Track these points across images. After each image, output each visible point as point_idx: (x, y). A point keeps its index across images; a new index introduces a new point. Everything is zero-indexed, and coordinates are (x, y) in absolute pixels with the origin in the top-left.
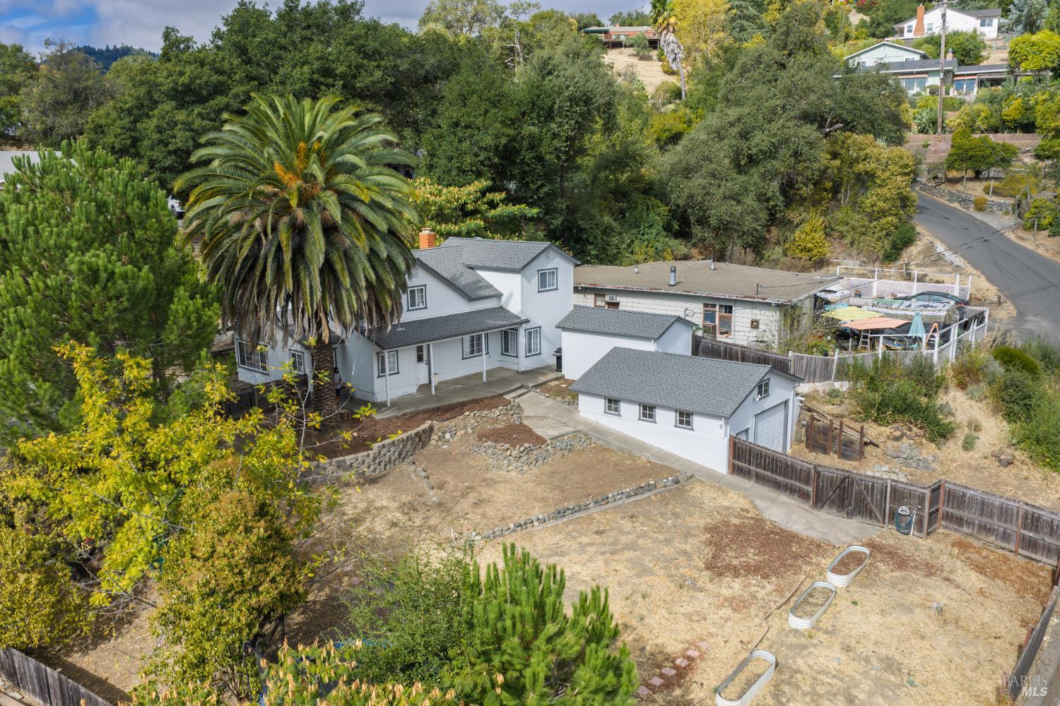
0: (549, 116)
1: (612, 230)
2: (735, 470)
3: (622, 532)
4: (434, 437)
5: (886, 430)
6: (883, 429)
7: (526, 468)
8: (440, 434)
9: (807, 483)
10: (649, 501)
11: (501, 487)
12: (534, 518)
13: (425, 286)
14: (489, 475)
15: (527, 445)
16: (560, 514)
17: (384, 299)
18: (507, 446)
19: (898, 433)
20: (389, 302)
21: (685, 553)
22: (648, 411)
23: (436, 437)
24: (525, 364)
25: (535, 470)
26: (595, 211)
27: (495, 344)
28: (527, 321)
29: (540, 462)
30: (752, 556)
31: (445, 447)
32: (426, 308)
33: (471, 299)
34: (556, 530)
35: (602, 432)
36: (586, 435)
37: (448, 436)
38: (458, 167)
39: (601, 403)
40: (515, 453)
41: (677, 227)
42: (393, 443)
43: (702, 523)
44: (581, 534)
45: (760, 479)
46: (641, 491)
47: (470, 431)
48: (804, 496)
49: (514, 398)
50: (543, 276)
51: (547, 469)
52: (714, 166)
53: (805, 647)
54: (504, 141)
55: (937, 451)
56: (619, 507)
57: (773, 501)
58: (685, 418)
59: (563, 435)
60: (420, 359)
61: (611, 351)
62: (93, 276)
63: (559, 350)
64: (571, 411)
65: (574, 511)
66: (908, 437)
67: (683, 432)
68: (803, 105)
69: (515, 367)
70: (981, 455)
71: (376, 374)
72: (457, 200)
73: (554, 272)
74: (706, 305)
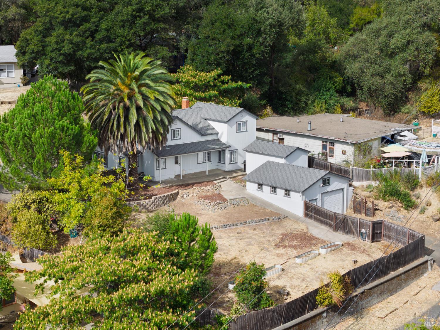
0: (259, 33)
1: (303, 92)
2: (306, 215)
3: (247, 233)
4: (179, 197)
5: (386, 204)
6: (386, 203)
7: (216, 210)
8: (182, 196)
9: (332, 221)
10: (264, 225)
11: (204, 216)
12: (213, 227)
13: (180, 129)
14: (200, 212)
15: (218, 201)
16: (225, 226)
17: (159, 136)
18: (209, 201)
19: (391, 205)
20: (161, 138)
21: (269, 241)
22: (274, 189)
23: (180, 197)
24: (228, 167)
25: (220, 212)
26: (292, 82)
27: (214, 157)
28: (230, 147)
29: (223, 209)
30: (295, 243)
31: (183, 201)
32: (180, 139)
33: (202, 135)
34: (221, 231)
35: (254, 198)
36: (247, 199)
37: (185, 196)
38: (207, 62)
39: (255, 186)
40: (212, 204)
41: (350, 90)
42: (161, 197)
43: (281, 232)
44: (231, 233)
45: (316, 219)
46: (262, 221)
47: (195, 195)
48: (330, 226)
49: (219, 183)
50: (239, 125)
51: (225, 211)
52: (369, 55)
53: (297, 267)
54: (232, 48)
55: (407, 214)
56: (250, 226)
57: (317, 227)
58: (287, 192)
59: (236, 199)
60: (176, 163)
61: (266, 163)
62: (62, 129)
63: (245, 162)
64: (243, 189)
65: (230, 226)
66: (395, 207)
67: (287, 198)
68: (425, 20)
69: (224, 169)
70: (426, 216)
71: (155, 168)
72: (204, 80)
73: (245, 123)
74: (323, 142)
